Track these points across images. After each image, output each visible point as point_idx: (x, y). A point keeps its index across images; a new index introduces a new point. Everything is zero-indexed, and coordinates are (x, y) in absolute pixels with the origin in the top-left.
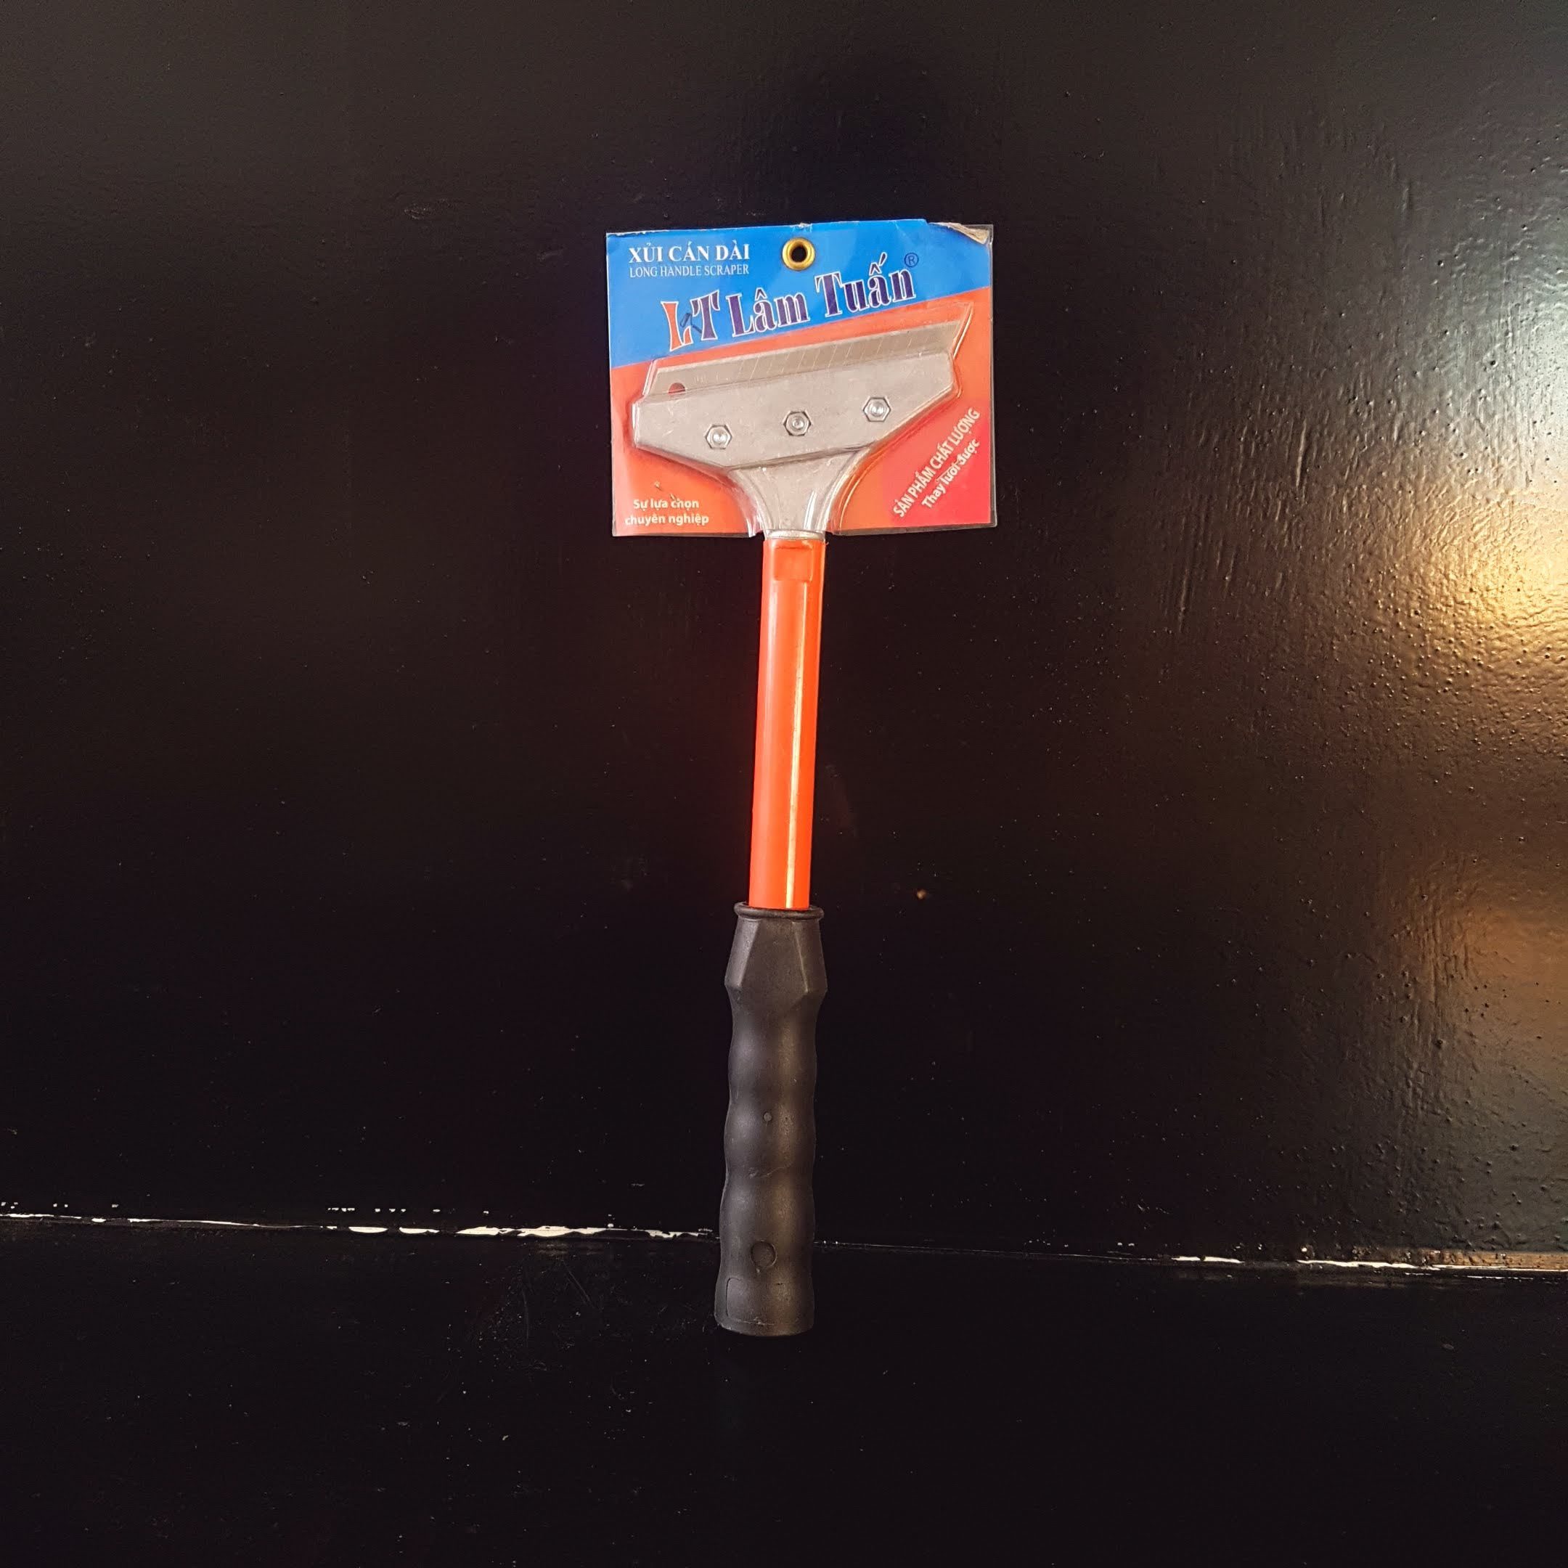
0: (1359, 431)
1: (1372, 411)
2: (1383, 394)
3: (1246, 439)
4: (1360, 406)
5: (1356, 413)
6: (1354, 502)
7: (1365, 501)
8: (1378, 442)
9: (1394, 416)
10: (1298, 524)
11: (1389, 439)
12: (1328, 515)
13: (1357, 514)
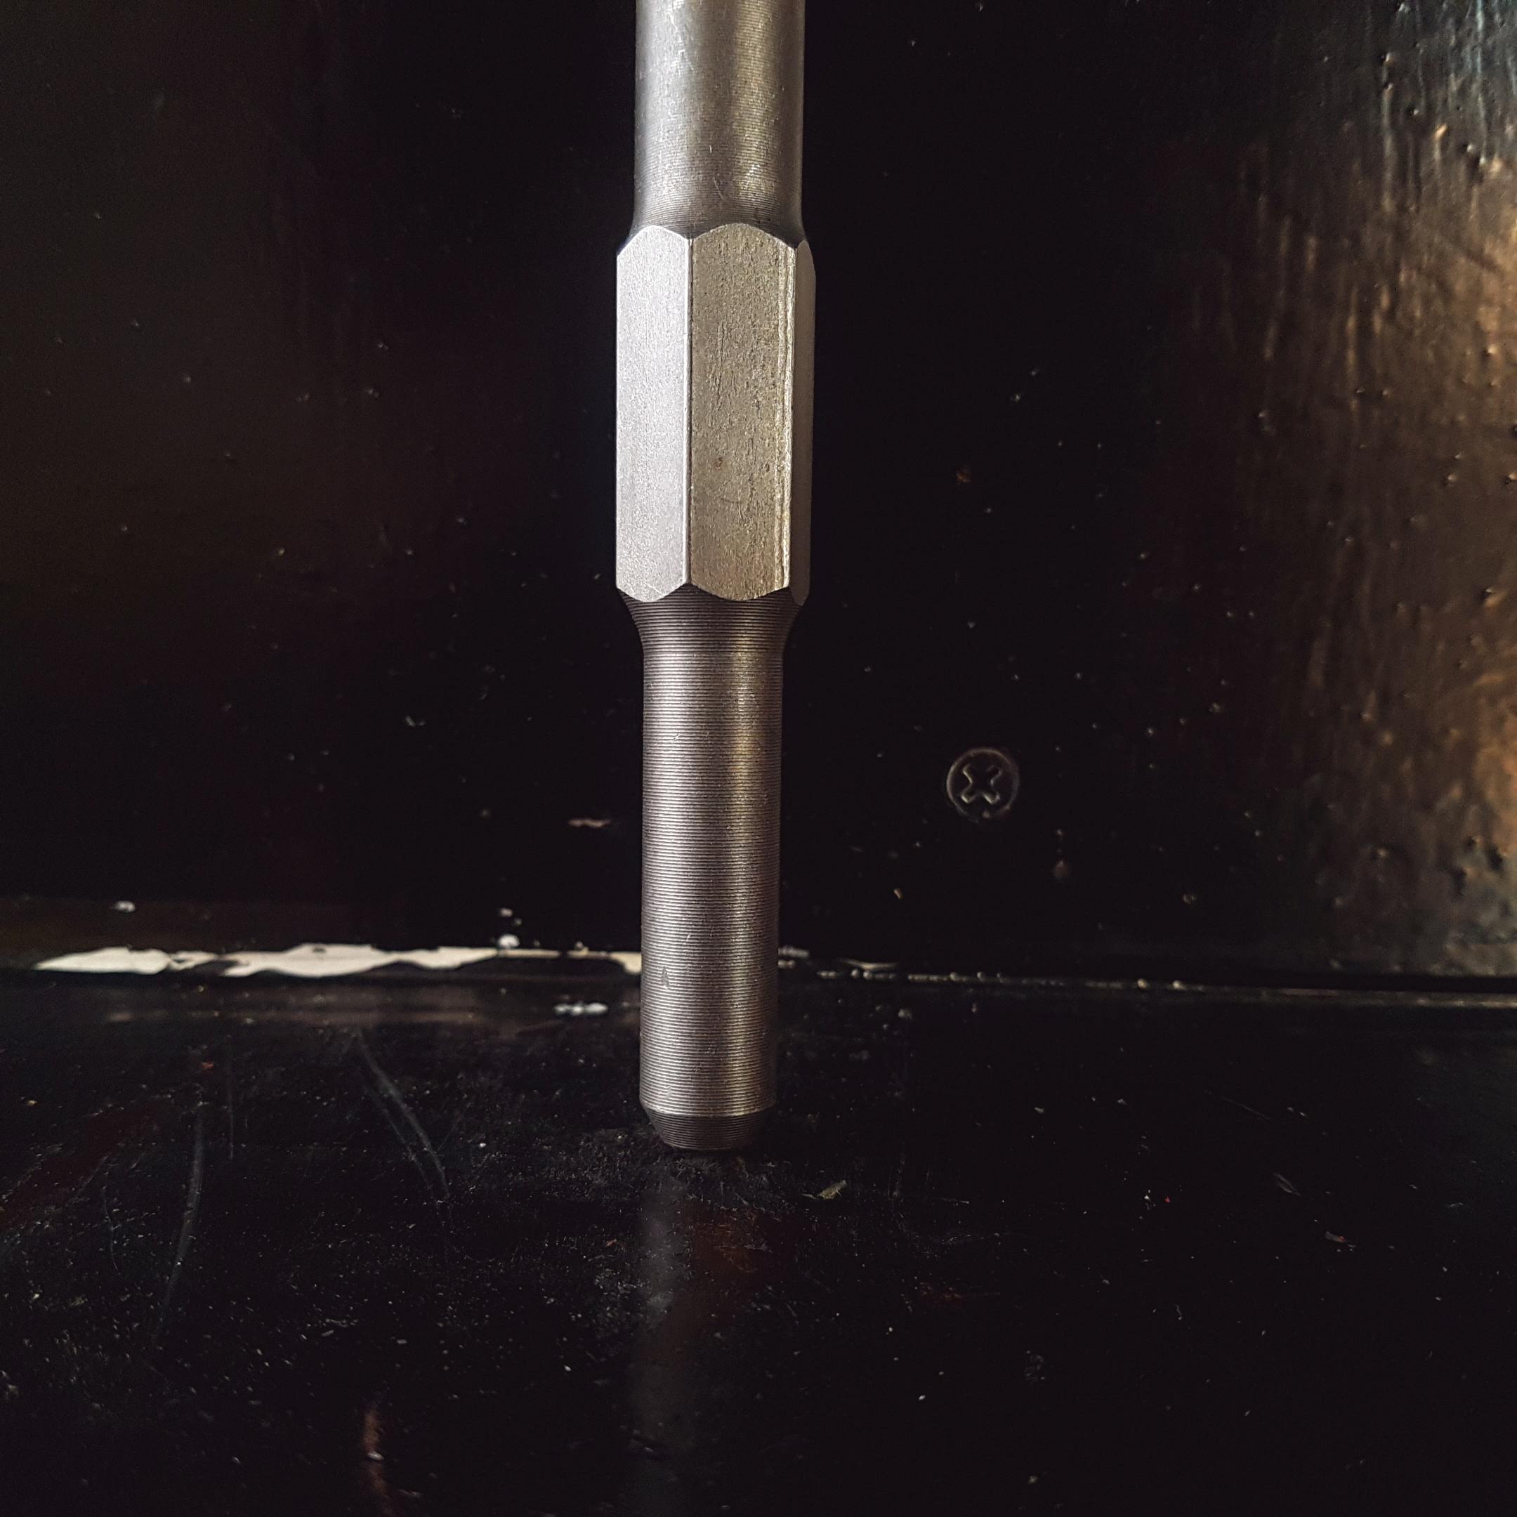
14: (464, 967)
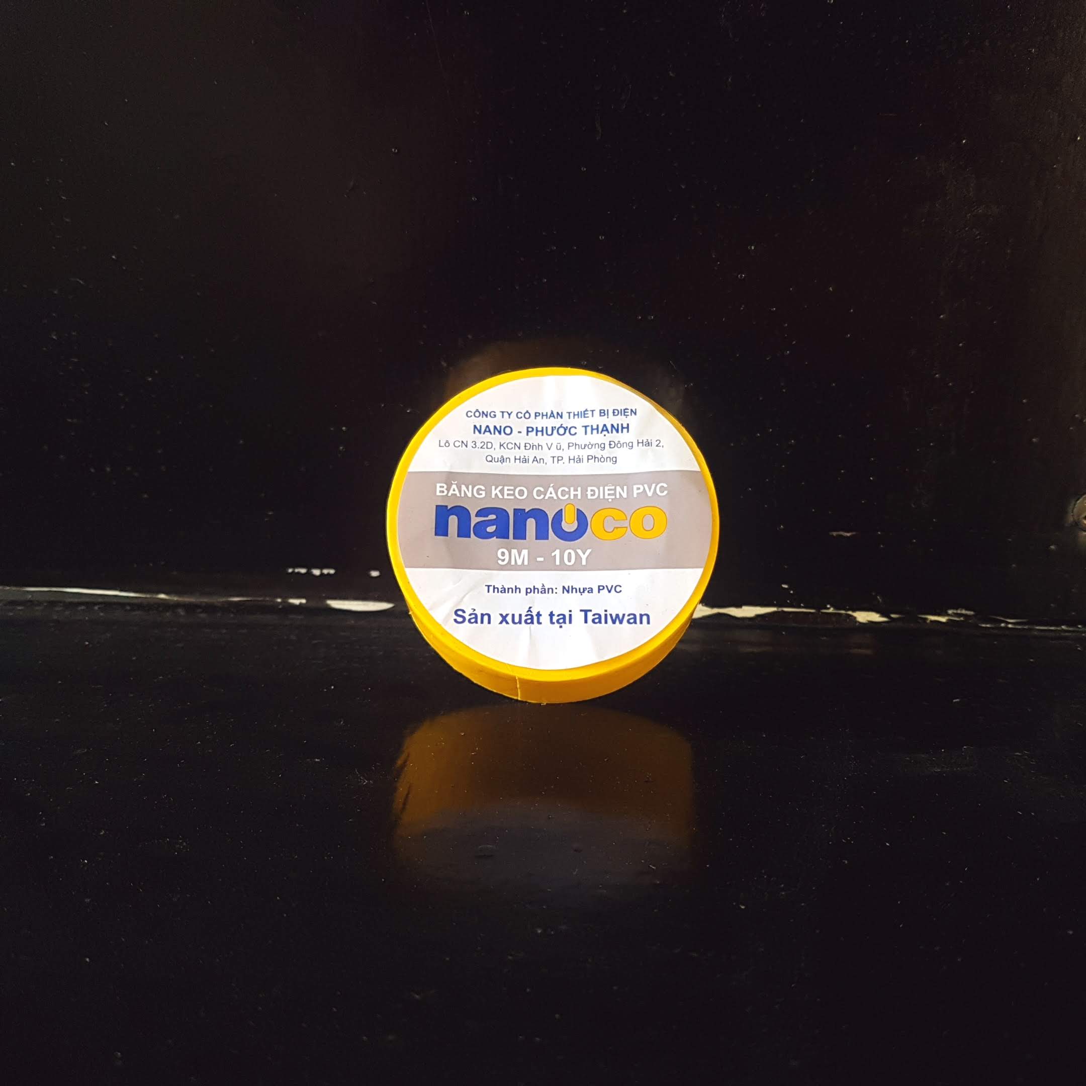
14: (758, 616)
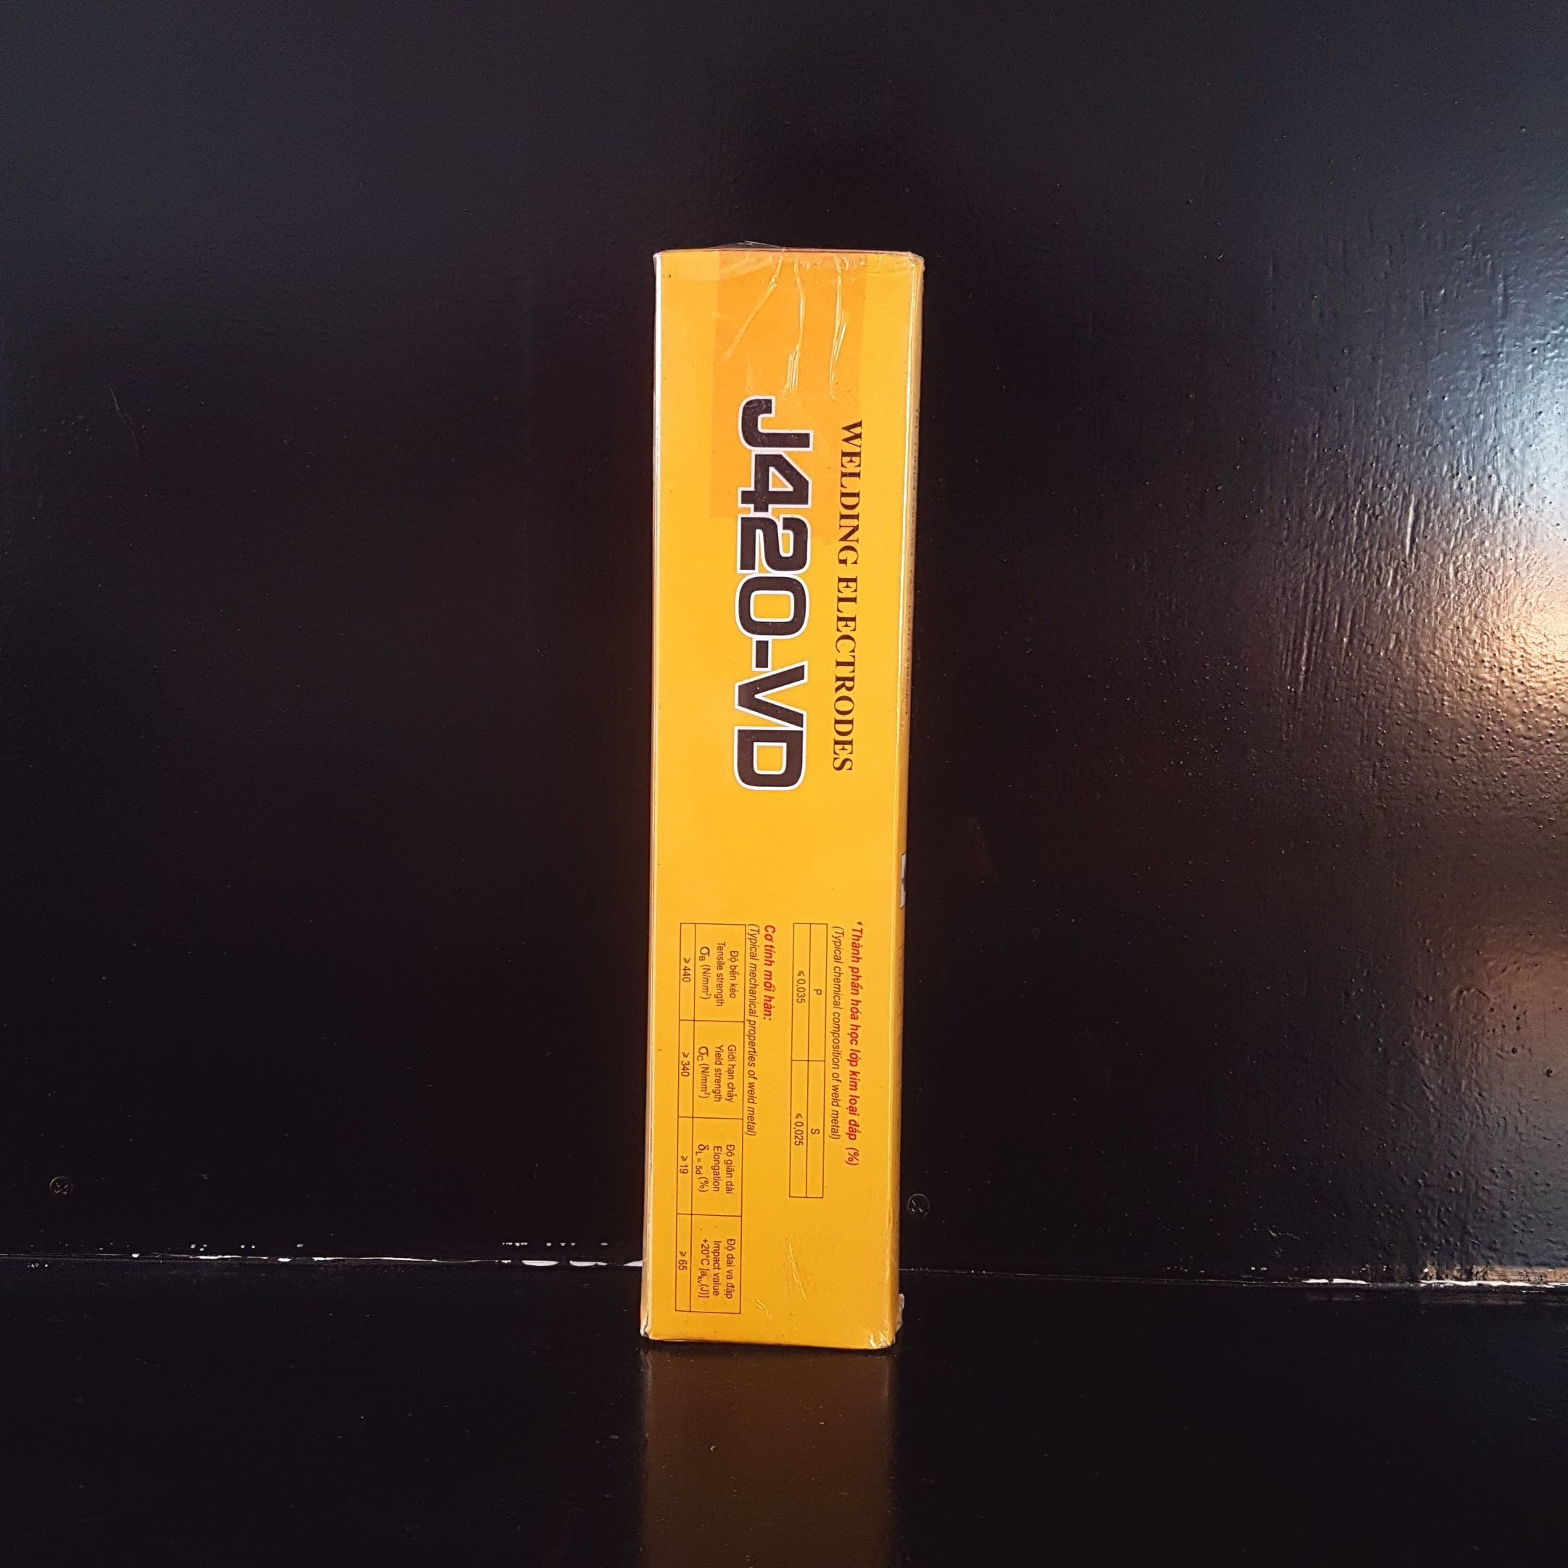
0: (1462, 504)
1: (1475, 486)
2: (1484, 469)
3: (1359, 512)
4: (1463, 481)
5: (1460, 488)
6: (1460, 569)
7: (1469, 568)
8: (1480, 514)
9: (1495, 489)
10: (1408, 589)
11: (1490, 511)
12: (1436, 580)
13: (1462, 581)
